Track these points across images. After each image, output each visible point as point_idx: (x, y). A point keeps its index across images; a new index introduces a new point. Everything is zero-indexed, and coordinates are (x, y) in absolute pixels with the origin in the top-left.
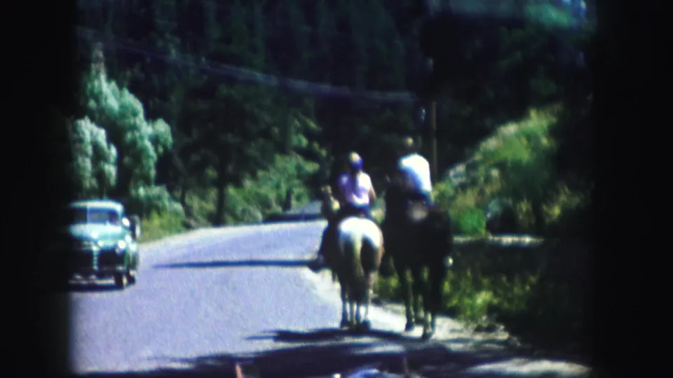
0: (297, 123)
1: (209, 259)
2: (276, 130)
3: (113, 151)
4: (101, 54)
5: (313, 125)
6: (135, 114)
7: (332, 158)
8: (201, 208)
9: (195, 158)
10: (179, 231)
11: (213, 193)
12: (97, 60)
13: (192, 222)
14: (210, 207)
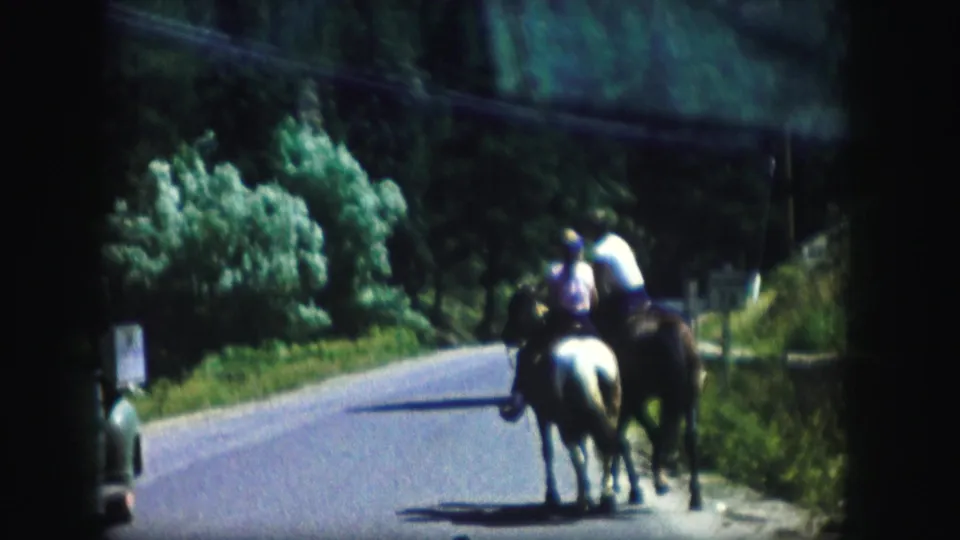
0: (601, 190)
1: (439, 397)
2: (572, 202)
3: (318, 233)
4: (313, 97)
5: (624, 193)
6: (350, 177)
7: (653, 241)
8: (465, 318)
9: (451, 243)
10: (413, 353)
11: (481, 297)
12: (309, 105)
13: (452, 338)
14: (476, 315)
